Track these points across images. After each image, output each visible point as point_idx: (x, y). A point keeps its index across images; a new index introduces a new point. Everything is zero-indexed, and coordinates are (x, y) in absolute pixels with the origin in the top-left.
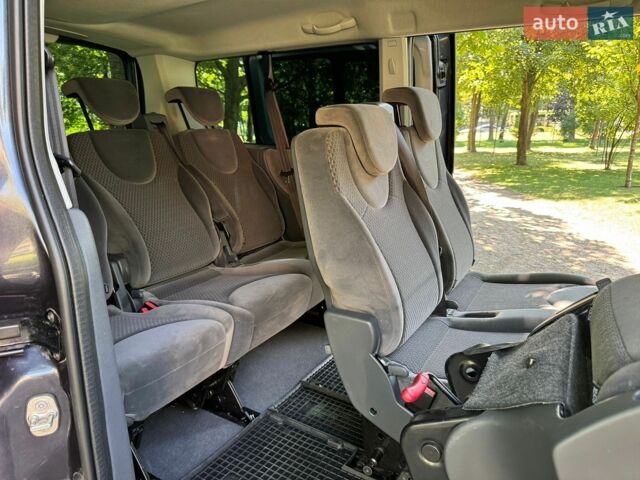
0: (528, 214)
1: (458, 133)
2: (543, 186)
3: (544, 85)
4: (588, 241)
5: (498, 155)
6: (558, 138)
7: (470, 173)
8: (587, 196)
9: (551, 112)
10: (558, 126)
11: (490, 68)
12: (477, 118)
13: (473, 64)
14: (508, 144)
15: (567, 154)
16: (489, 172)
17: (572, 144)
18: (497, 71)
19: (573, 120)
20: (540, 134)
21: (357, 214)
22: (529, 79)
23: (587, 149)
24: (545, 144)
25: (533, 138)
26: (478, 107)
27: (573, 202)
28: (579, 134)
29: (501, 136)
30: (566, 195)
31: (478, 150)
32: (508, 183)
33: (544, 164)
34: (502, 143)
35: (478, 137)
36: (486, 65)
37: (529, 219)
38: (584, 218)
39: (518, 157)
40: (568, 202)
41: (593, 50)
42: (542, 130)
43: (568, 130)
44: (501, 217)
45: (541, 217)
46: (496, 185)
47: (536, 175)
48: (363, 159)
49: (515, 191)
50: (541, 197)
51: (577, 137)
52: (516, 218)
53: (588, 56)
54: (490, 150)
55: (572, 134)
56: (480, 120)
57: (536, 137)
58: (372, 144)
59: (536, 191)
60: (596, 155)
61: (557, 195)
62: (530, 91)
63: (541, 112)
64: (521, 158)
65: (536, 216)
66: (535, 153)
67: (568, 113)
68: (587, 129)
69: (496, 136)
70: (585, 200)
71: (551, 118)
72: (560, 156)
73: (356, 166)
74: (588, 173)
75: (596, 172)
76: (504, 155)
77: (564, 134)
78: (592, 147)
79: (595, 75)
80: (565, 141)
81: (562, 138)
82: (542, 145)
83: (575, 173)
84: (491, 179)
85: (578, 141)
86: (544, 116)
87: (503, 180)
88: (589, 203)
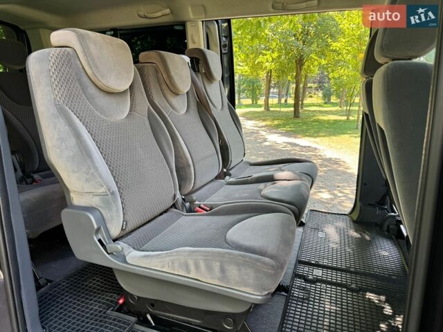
0: (298, 145)
1: (259, 99)
2: (309, 129)
3: (309, 67)
4: (330, 158)
5: (283, 112)
6: (321, 101)
7: (264, 124)
8: (334, 135)
9: (316, 85)
10: (320, 94)
11: (275, 55)
12: (269, 88)
13: (264, 52)
14: (289, 106)
15: (326, 111)
16: (276, 122)
17: (329, 105)
18: (279, 57)
19: (329, 90)
20: (310, 99)
21: (165, 113)
22: (300, 62)
23: (337, 108)
24: (313, 105)
25: (305, 102)
26: (270, 81)
27: (325, 138)
28: (333, 99)
29: (286, 101)
30: (321, 134)
31: (271, 109)
32: (288, 128)
33: (310, 117)
34: (286, 105)
35: (271, 101)
36: (273, 52)
37: (297, 148)
38: (332, 147)
39: (295, 113)
40: (322, 138)
41: (334, 44)
42: (311, 97)
43: (327, 96)
44: (280, 147)
45: (305, 147)
46: (279, 130)
47: (305, 123)
48: (168, 82)
49: (292, 133)
50: (306, 136)
51: (332, 101)
52: (289, 148)
53: (331, 48)
54: (278, 109)
55: (329, 100)
56: (272, 90)
57: (307, 101)
58: (173, 73)
59: (305, 133)
60: (342, 111)
61: (316, 135)
62: (301, 70)
63: (309, 85)
64: (296, 114)
65: (301, 146)
66: (306, 111)
67: (327, 85)
68: (338, 96)
69: (283, 101)
70: (332, 137)
71: (317, 89)
72: (321, 112)
73: (164, 87)
74: (336, 122)
75: (341, 121)
76: (287, 112)
77: (324, 99)
78: (341, 107)
79: (339, 61)
80: (325, 103)
81: (323, 102)
82: (311, 106)
83: (328, 122)
84: (278, 126)
85: (333, 103)
86: (311, 87)
87: (284, 127)
88: (334, 138)
